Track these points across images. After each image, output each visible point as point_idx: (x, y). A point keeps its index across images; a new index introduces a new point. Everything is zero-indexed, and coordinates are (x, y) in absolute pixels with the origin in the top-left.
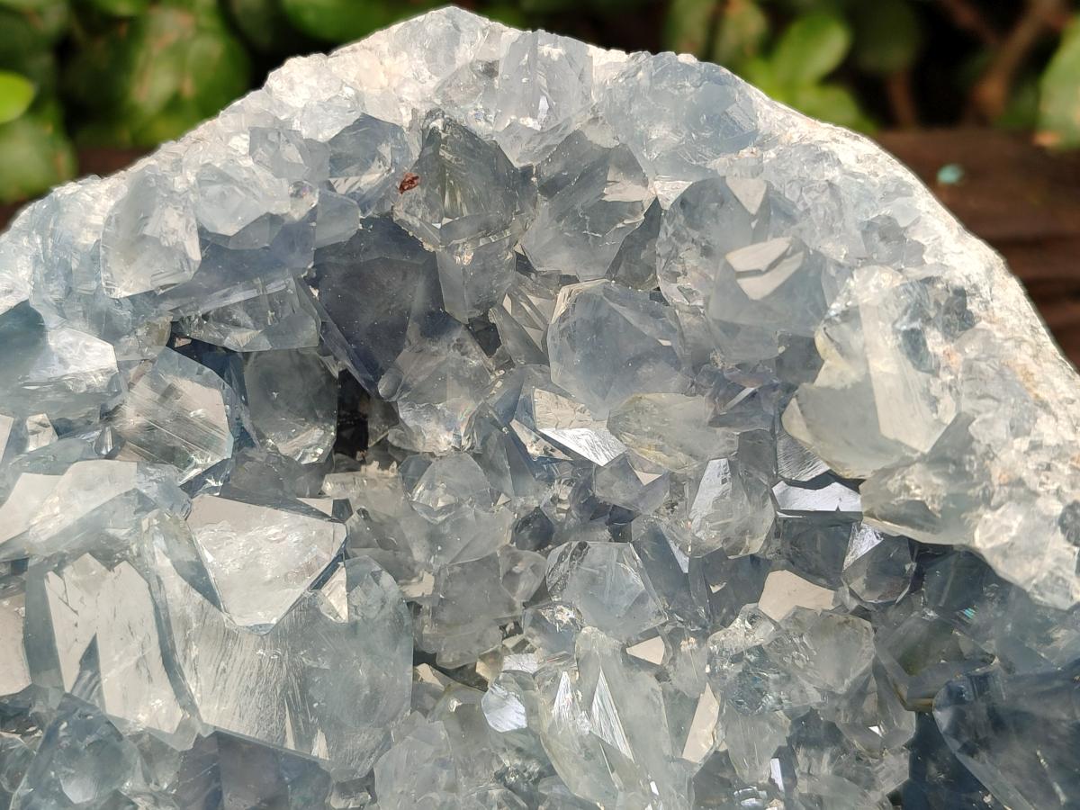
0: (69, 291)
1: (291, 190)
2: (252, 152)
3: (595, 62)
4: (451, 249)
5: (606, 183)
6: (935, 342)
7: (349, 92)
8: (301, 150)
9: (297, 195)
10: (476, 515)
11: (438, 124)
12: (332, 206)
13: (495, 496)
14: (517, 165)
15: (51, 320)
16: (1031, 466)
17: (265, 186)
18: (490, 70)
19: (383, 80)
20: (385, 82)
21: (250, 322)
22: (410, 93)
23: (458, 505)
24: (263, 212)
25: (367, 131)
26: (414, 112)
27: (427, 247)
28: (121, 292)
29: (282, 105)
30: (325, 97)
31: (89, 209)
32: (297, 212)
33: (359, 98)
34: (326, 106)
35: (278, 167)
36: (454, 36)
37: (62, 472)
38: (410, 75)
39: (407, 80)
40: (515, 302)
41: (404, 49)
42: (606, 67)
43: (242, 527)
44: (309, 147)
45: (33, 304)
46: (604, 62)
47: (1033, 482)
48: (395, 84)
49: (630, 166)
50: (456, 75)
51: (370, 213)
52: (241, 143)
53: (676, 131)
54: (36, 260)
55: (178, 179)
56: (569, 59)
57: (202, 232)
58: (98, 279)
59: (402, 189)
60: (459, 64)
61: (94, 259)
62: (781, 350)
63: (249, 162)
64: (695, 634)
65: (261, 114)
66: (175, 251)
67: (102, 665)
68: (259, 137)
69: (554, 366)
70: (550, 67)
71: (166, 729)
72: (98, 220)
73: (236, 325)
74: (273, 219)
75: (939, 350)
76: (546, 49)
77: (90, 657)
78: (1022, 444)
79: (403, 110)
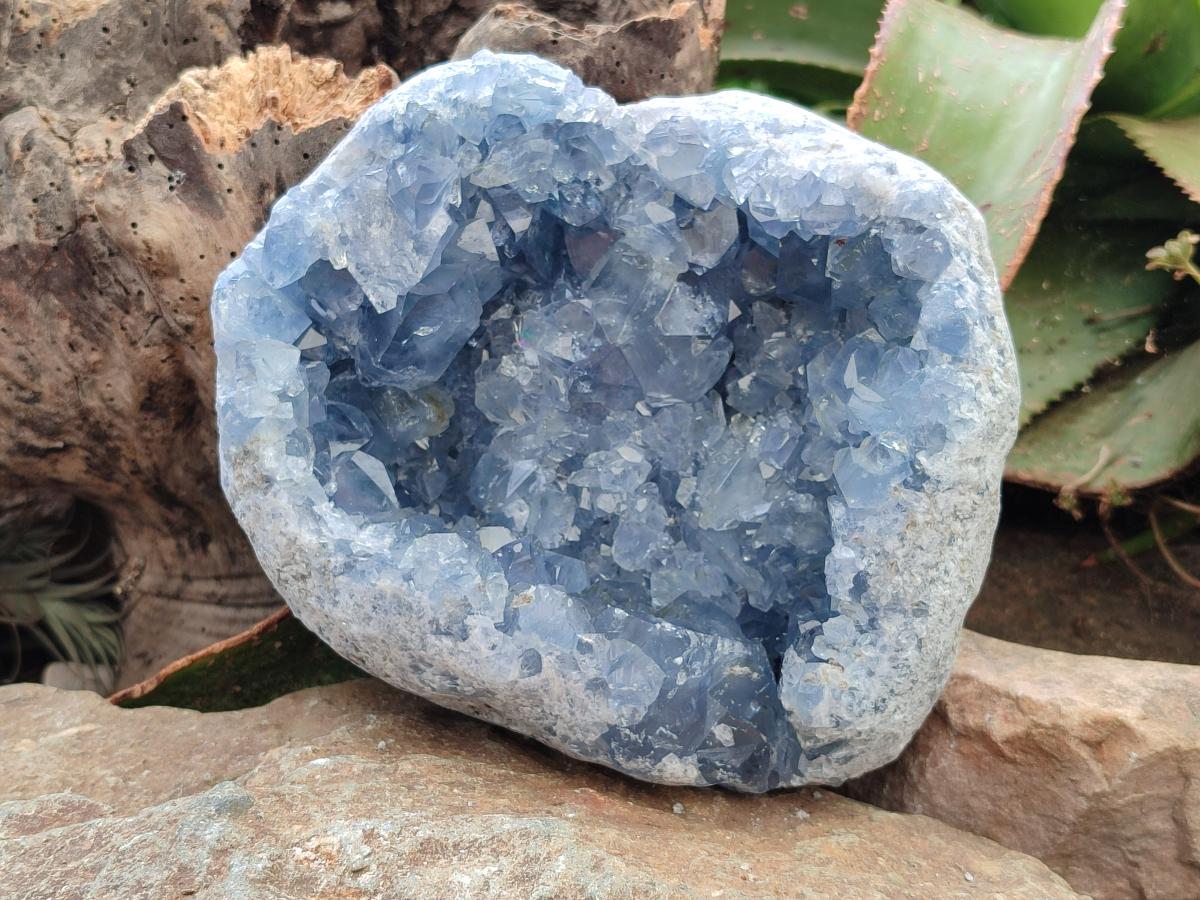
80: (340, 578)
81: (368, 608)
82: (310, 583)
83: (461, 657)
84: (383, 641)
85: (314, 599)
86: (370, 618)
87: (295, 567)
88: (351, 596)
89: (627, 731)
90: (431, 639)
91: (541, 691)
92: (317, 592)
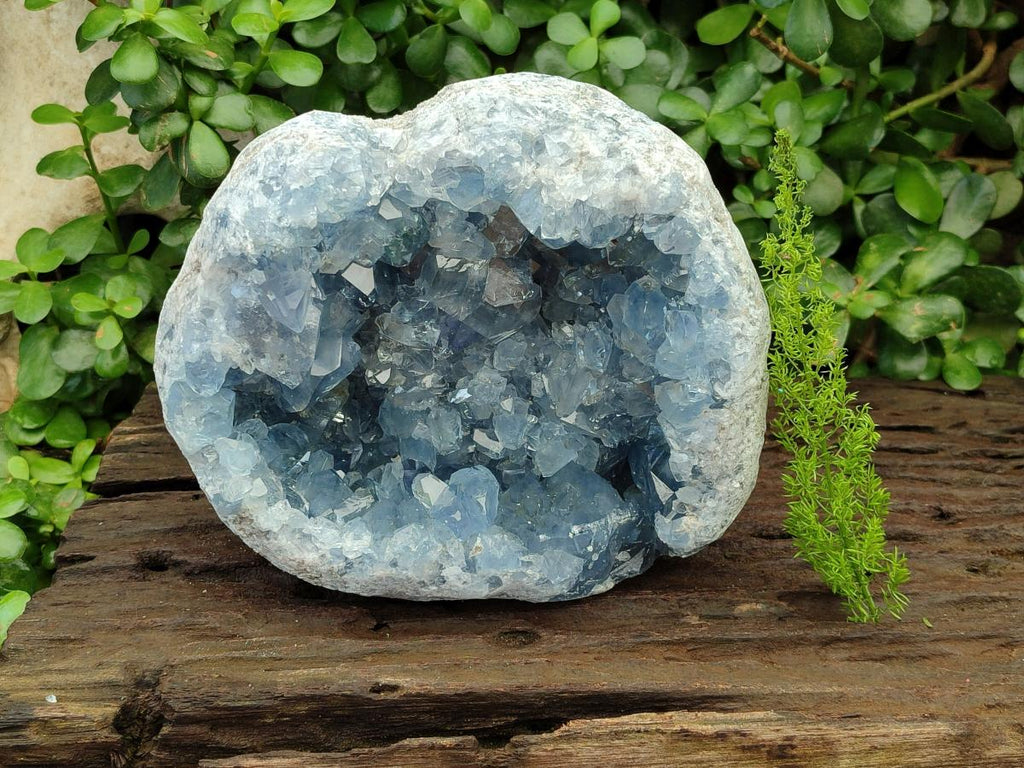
83: (445, 591)
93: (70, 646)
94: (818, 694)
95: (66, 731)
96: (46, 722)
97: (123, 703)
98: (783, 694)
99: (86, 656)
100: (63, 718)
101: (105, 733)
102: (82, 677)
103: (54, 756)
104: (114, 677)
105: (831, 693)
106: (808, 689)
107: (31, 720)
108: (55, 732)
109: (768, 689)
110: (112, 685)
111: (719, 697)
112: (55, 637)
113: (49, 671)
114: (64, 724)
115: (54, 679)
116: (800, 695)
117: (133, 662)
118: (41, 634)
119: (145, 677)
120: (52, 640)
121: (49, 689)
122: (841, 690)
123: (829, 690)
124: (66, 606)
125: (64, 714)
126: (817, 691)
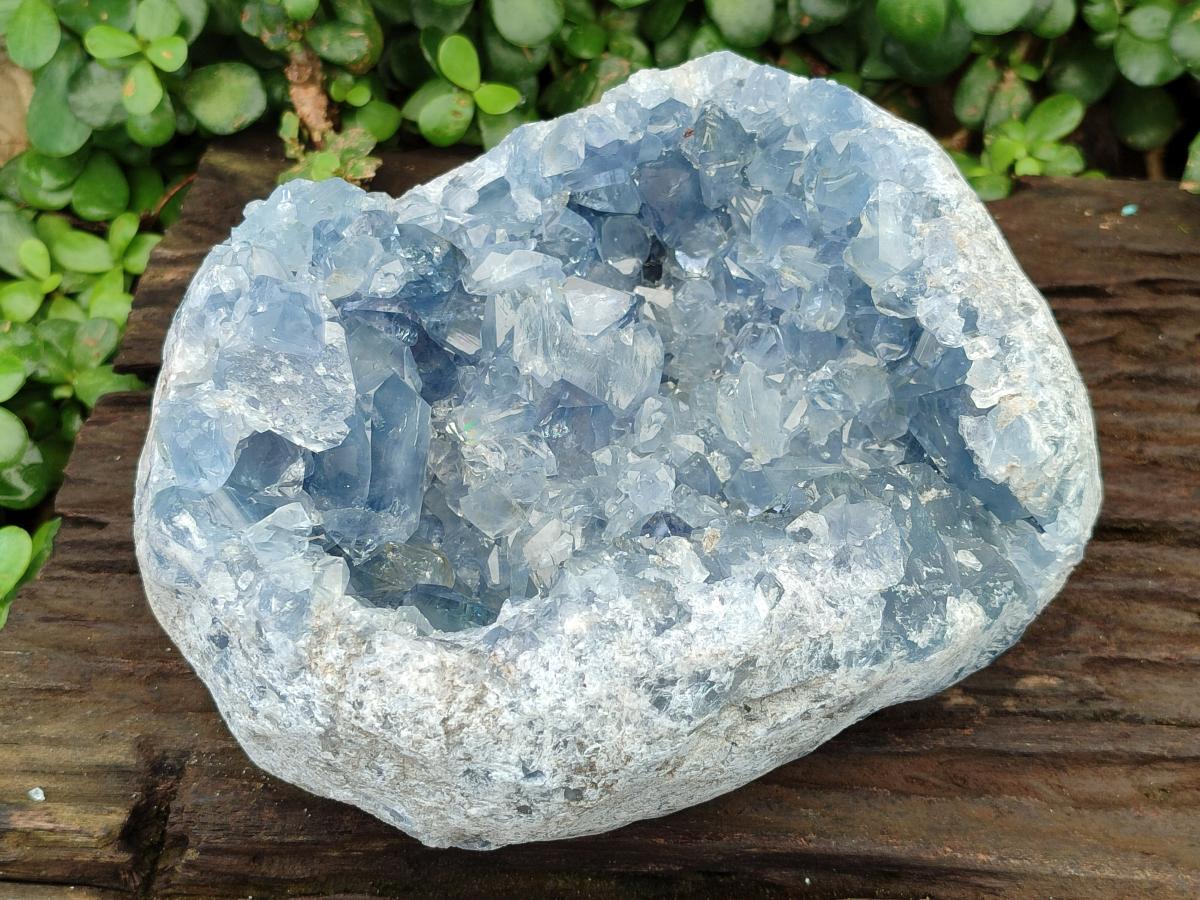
0: (524, 171)
1: (631, 130)
2: (616, 112)
3: (791, 83)
4: (706, 168)
5: (785, 141)
6: (917, 222)
7: (667, 87)
8: (639, 113)
9: (633, 133)
10: (705, 309)
11: (708, 107)
12: (650, 139)
13: (717, 303)
14: (747, 131)
15: (514, 184)
16: (951, 281)
17: (619, 128)
18: (740, 83)
19: (687, 84)
20: (687, 85)
21: (606, 199)
22: (698, 91)
23: (698, 304)
24: (616, 139)
25: (671, 106)
26: (699, 100)
27: (695, 167)
28: (547, 174)
29: (633, 91)
30: (654, 88)
31: (538, 133)
32: (632, 141)
33: (671, 90)
34: (653, 92)
35: (627, 119)
36: (724, 65)
37: (508, 254)
38: (699, 82)
39: (698, 85)
40: (738, 201)
41: (699, 69)
42: (796, 85)
43: (588, 292)
44: (642, 112)
45: (506, 178)
46: (796, 82)
47: (950, 289)
48: (693, 86)
49: (801, 135)
50: (722, 84)
51: (670, 149)
52: (612, 107)
53: (819, 117)
54: (510, 156)
55: (580, 121)
56: (778, 81)
57: (587, 145)
58: (537, 167)
59: (685, 136)
60: (724, 79)
61: (538, 157)
62: (850, 223)
63: (614, 116)
64: (802, 373)
65: (623, 95)
66: (573, 154)
67: (515, 340)
68: (620, 105)
69: (753, 236)
70: (768, 83)
71: (540, 374)
72: (541, 139)
73: (600, 199)
74: (621, 143)
75: (918, 225)
76: (767, 74)
77: (510, 336)
78: (947, 271)
79: (694, 100)
80: (521, 658)
81: (573, 665)
82: (490, 699)
83: (699, 638)
84: (609, 697)
85: (506, 713)
86: (582, 676)
87: (462, 696)
88: (546, 667)
89: (903, 587)
90: (658, 643)
91: (797, 612)
92: (505, 700)
93: (65, 698)
94: (1122, 882)
95: (55, 845)
96: (29, 833)
97: (133, 803)
98: (1071, 877)
99: (85, 719)
100: (51, 831)
101: (109, 851)
102: (79, 754)
103: (44, 873)
104: (123, 758)
105: (1141, 882)
106: (1109, 873)
107: (9, 830)
108: (40, 844)
109: (1049, 866)
110: (120, 771)
111: (977, 871)
112: (43, 685)
113: (35, 739)
114: (53, 837)
115: (42, 754)
116: (1095, 879)
117: (148, 737)
118: (23, 679)
119: (166, 758)
120: (39, 691)
121: (33, 771)
122: (1157, 878)
123: (1139, 876)
124: (60, 623)
125: (51, 826)
126: (1122, 876)
